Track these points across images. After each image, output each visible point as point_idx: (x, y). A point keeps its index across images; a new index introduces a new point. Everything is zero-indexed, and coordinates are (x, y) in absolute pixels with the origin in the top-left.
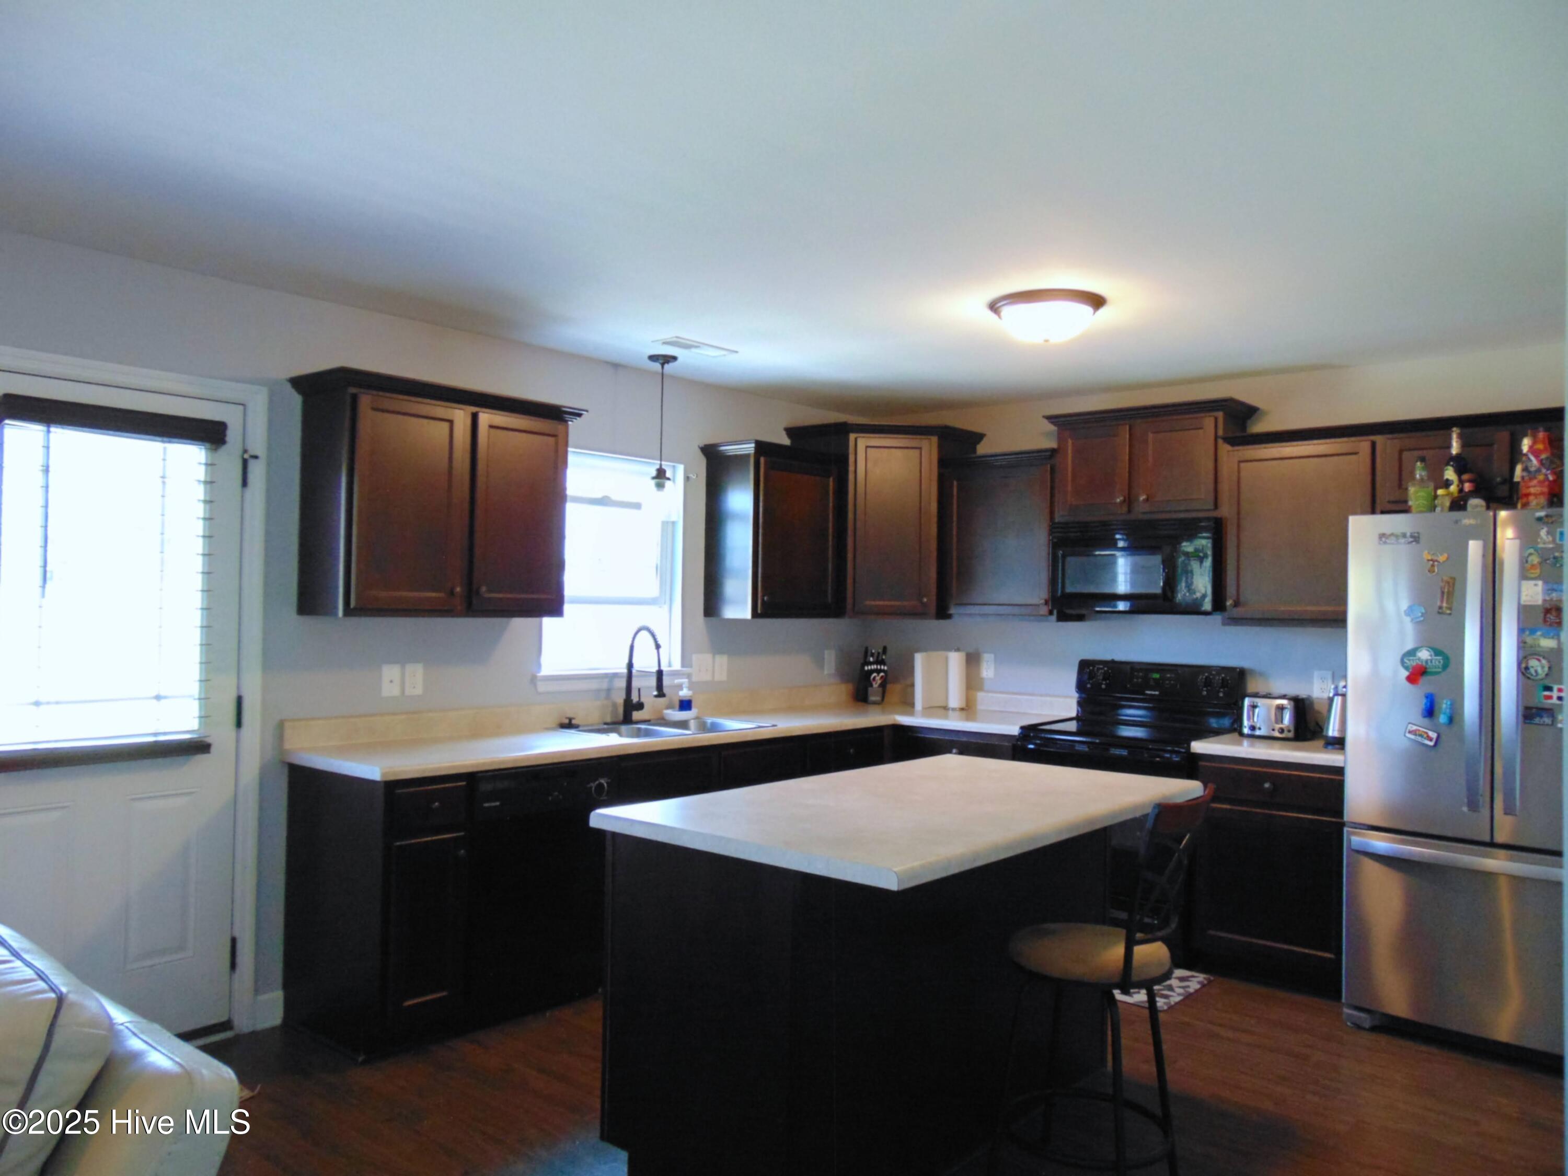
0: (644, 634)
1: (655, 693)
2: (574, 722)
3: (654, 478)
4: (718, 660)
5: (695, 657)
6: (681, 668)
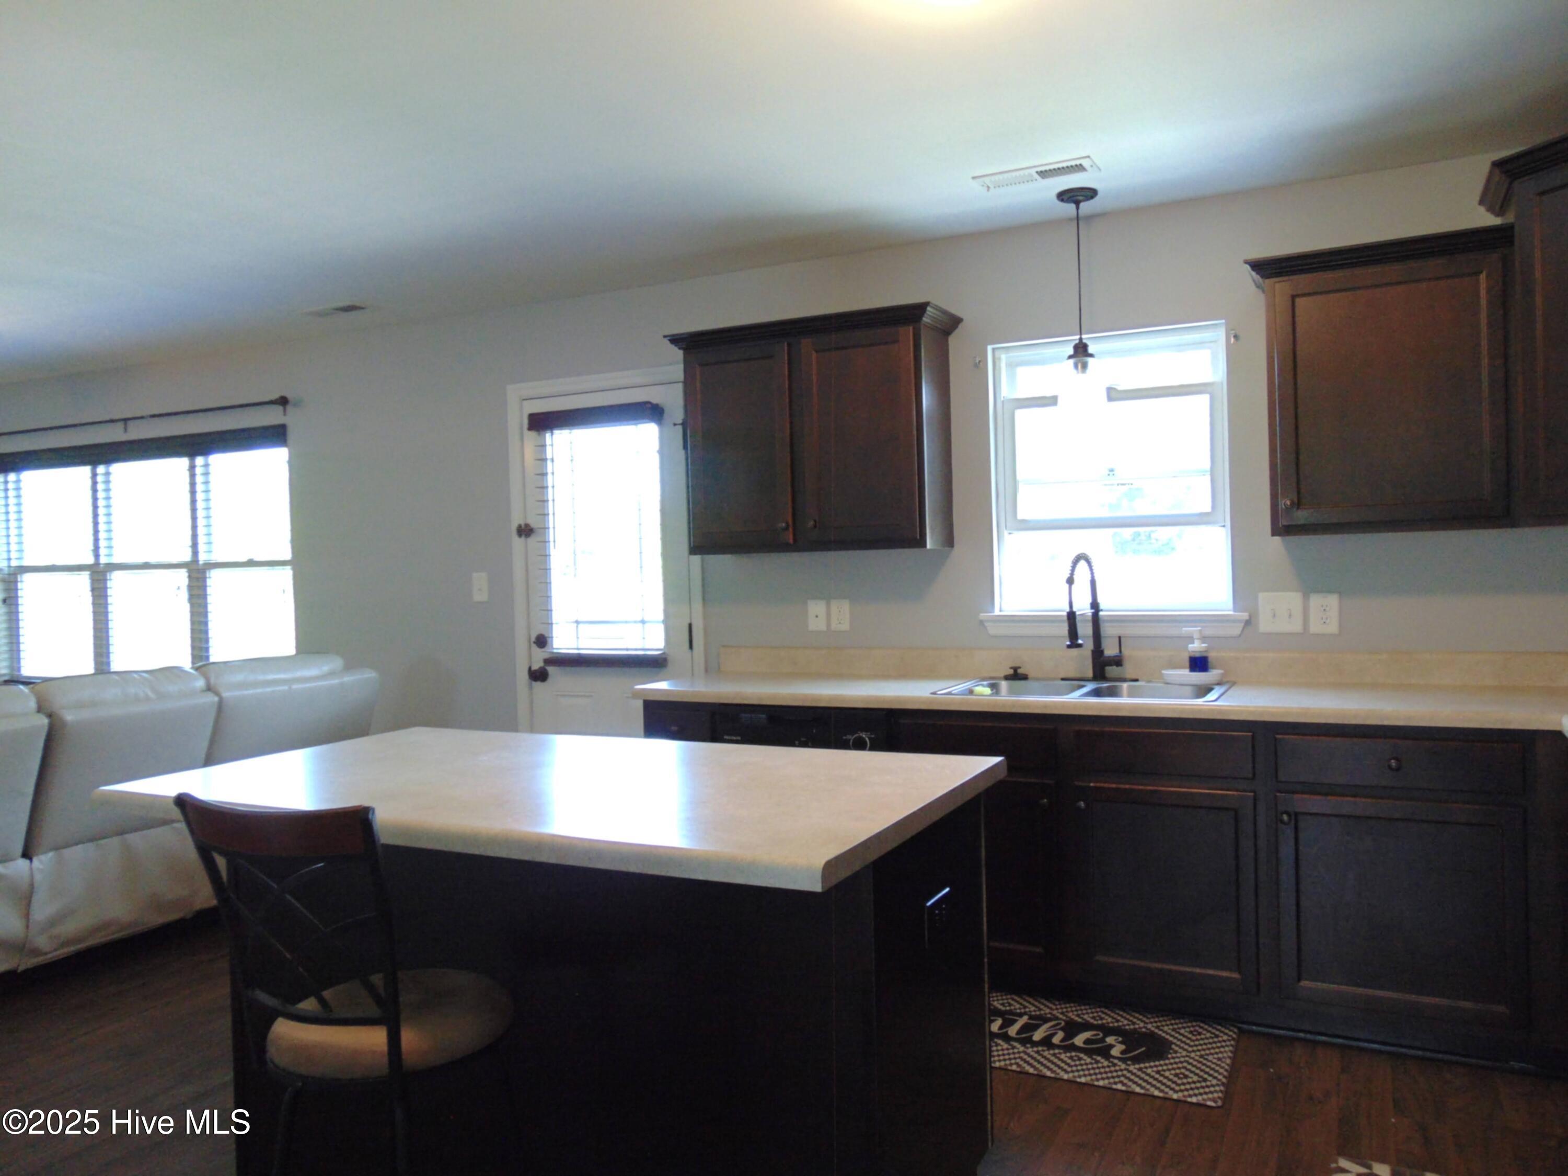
0: (1082, 564)
1: (1068, 643)
2: (1020, 671)
3: (1070, 357)
4: (1316, 601)
5: (1262, 596)
6: (1231, 613)
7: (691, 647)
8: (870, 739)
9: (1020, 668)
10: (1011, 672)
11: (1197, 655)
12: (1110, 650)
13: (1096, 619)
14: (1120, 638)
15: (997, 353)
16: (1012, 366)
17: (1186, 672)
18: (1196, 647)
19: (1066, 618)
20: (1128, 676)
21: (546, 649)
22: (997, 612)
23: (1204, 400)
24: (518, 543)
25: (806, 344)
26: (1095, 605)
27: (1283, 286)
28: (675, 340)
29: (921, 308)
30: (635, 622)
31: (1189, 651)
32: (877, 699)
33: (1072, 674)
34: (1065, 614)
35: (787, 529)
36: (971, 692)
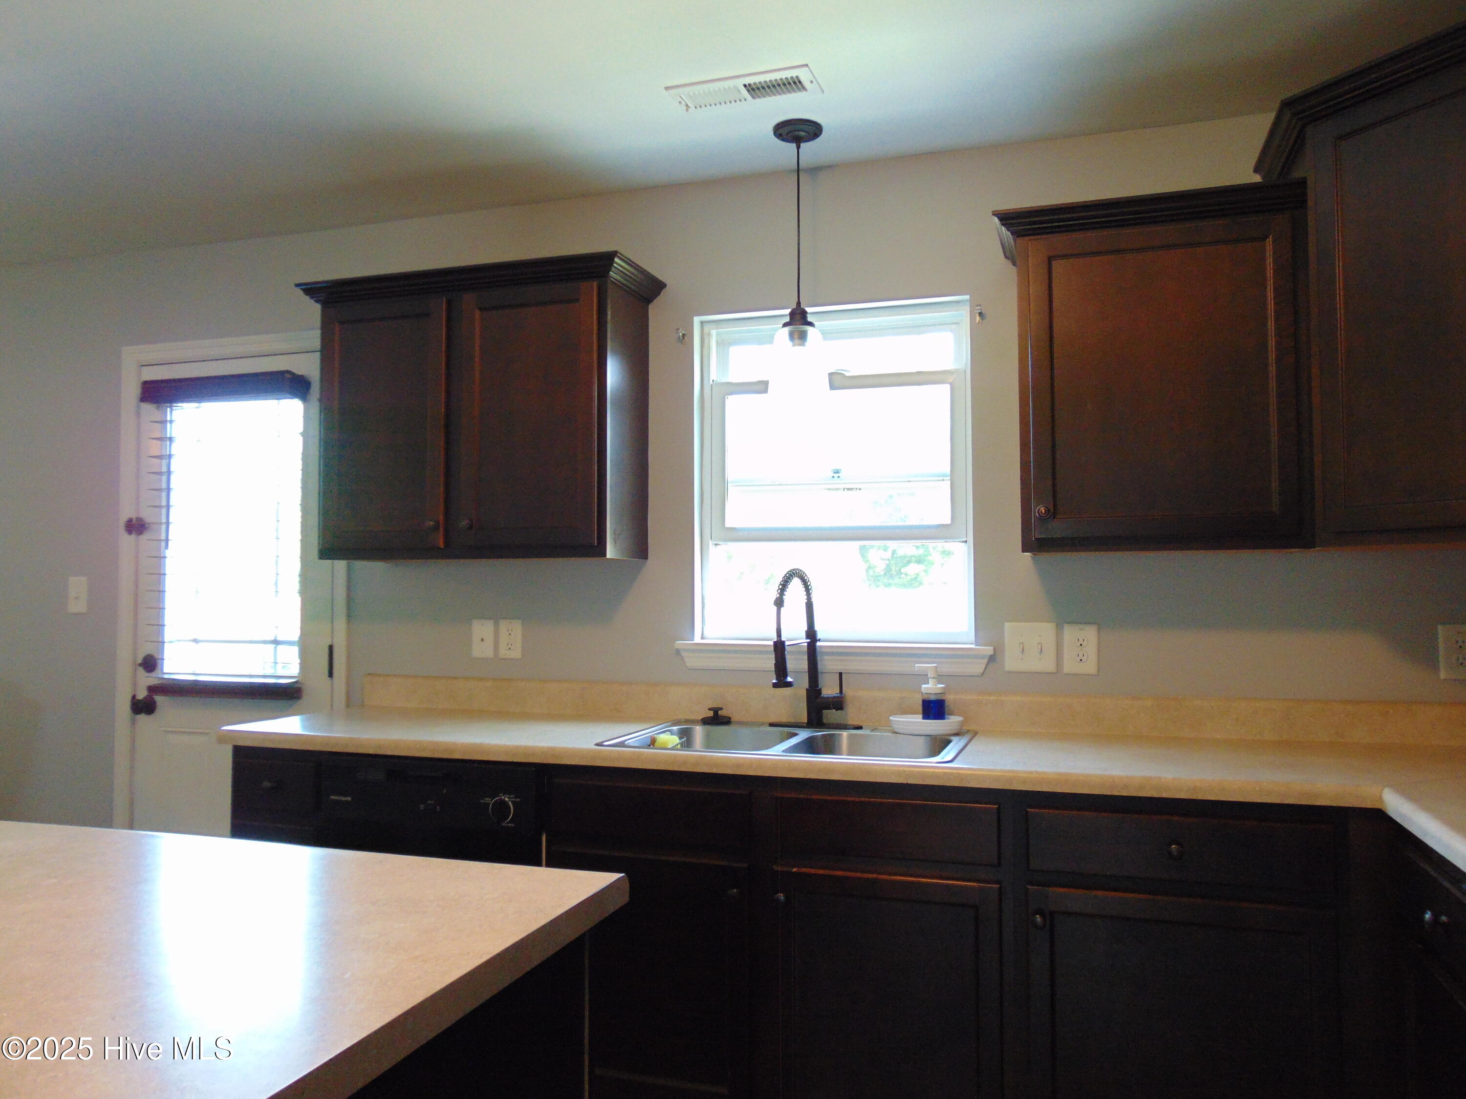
0: (796, 582)
1: (775, 681)
2: (721, 712)
3: (786, 325)
4: (1070, 633)
5: (1008, 627)
6: (973, 646)
7: (331, 674)
8: (513, 803)
9: (721, 709)
10: (711, 714)
11: (933, 698)
12: (829, 690)
13: (812, 650)
14: (841, 674)
15: (706, 328)
16: (724, 344)
17: (919, 718)
18: (931, 688)
19: (772, 649)
20: (850, 722)
21: (153, 674)
22: (697, 639)
23: (944, 390)
24: (127, 540)
25: (469, 300)
26: (811, 634)
27: (1037, 248)
28: (311, 290)
29: (607, 258)
30: (265, 642)
31: (922, 693)
32: (527, 750)
33: (784, 719)
34: (771, 643)
35: (436, 528)
36: (652, 742)
